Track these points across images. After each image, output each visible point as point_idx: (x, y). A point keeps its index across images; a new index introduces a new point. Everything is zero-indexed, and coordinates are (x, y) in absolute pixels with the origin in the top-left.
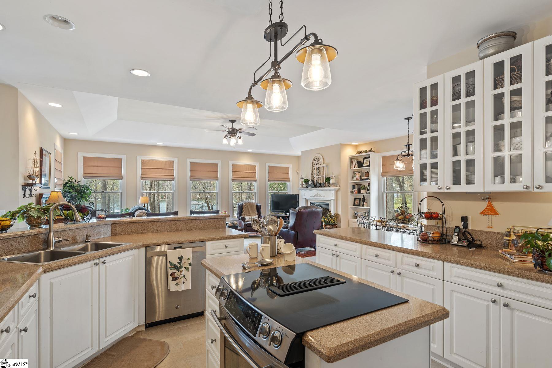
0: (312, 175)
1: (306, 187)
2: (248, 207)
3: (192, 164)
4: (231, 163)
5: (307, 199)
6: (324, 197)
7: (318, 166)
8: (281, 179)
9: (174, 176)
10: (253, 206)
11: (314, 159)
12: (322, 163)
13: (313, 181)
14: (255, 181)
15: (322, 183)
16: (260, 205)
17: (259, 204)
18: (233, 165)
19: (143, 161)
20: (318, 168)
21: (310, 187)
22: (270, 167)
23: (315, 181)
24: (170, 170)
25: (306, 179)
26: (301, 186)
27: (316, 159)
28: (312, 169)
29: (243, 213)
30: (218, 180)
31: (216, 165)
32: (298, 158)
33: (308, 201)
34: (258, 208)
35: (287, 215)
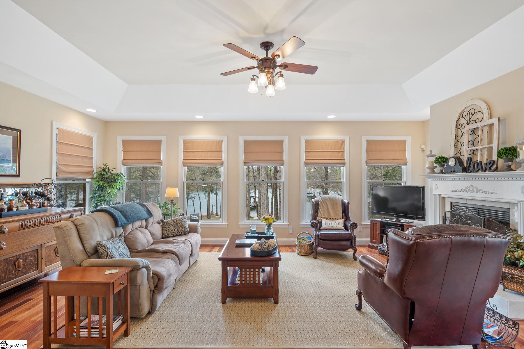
0: (456, 146)
1: (442, 172)
2: (327, 205)
3: (247, 143)
4: (303, 139)
5: (443, 196)
6: (492, 193)
7: (472, 126)
8: (390, 161)
9: (223, 160)
10: (337, 204)
11: (462, 113)
12: (486, 115)
13: (459, 161)
14: (344, 164)
15: (485, 161)
16: (348, 203)
17: (346, 201)
18: (307, 142)
19: (185, 143)
20: (474, 131)
21: (451, 172)
22: (368, 142)
23: (464, 158)
24: (218, 152)
25: (441, 157)
26: (428, 171)
27: (466, 113)
28: (456, 136)
29: (319, 215)
30: (283, 164)
31: (281, 143)
32: (424, 123)
33: (446, 200)
34: (345, 209)
35: (399, 221)
